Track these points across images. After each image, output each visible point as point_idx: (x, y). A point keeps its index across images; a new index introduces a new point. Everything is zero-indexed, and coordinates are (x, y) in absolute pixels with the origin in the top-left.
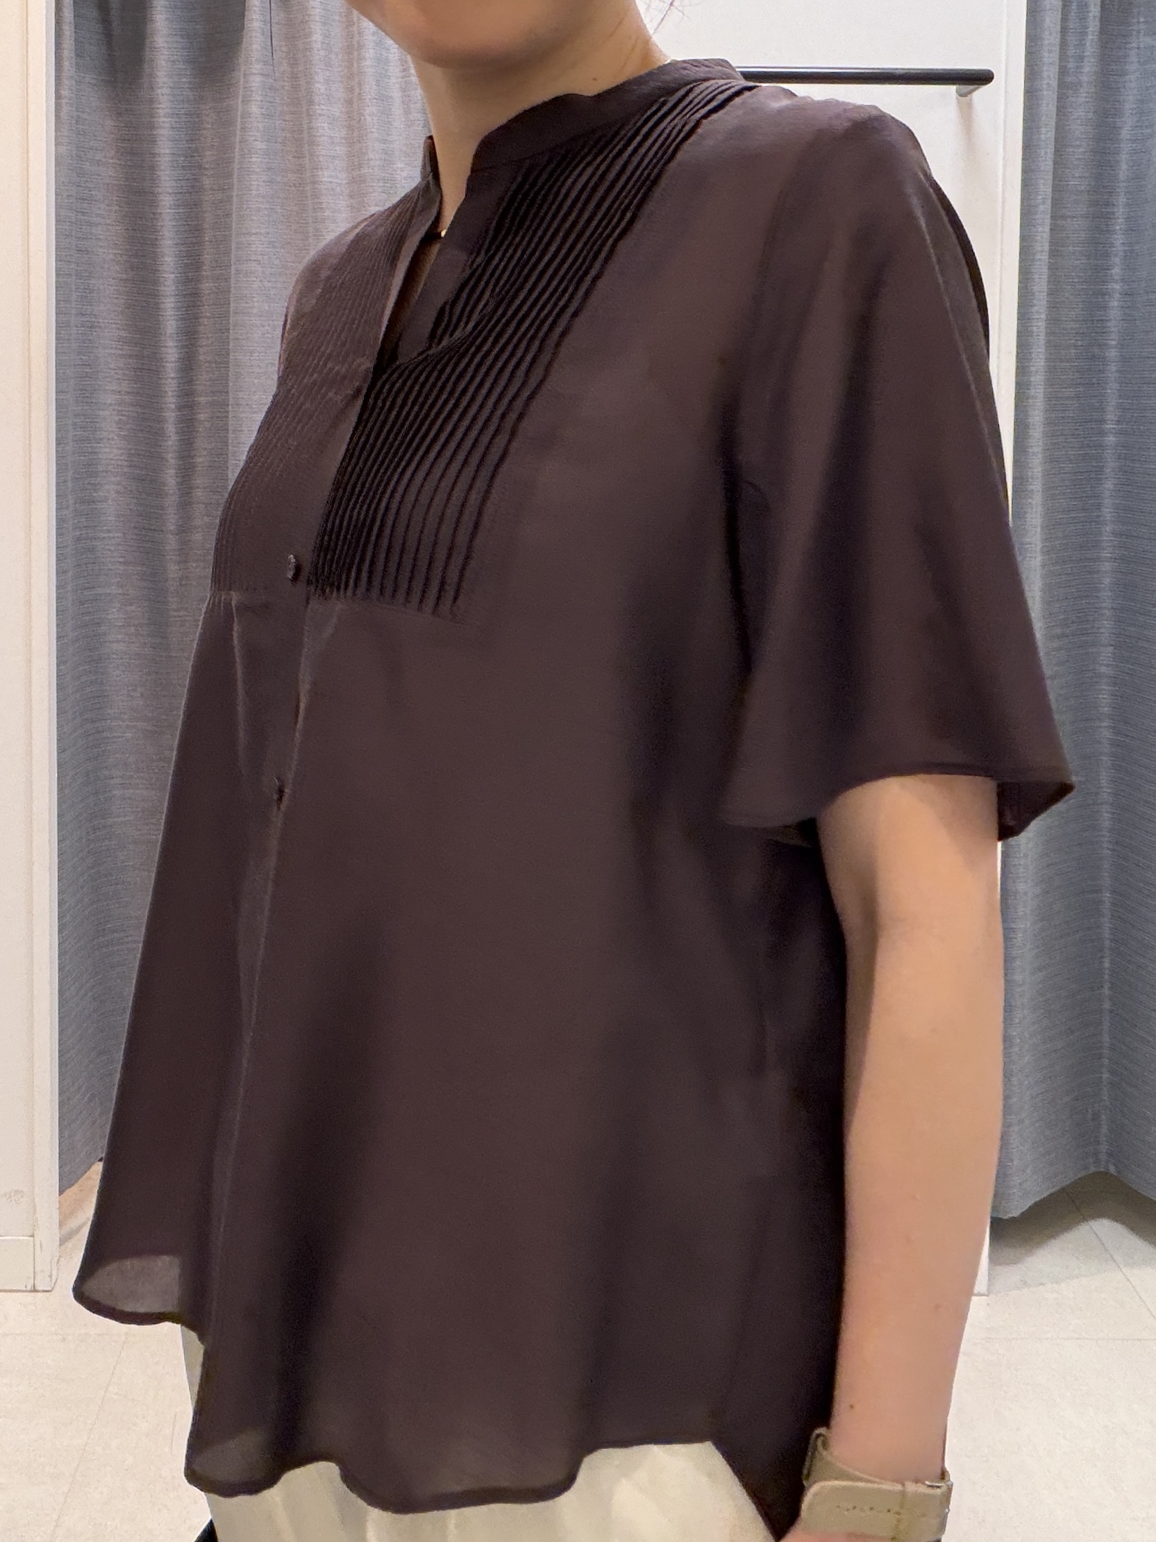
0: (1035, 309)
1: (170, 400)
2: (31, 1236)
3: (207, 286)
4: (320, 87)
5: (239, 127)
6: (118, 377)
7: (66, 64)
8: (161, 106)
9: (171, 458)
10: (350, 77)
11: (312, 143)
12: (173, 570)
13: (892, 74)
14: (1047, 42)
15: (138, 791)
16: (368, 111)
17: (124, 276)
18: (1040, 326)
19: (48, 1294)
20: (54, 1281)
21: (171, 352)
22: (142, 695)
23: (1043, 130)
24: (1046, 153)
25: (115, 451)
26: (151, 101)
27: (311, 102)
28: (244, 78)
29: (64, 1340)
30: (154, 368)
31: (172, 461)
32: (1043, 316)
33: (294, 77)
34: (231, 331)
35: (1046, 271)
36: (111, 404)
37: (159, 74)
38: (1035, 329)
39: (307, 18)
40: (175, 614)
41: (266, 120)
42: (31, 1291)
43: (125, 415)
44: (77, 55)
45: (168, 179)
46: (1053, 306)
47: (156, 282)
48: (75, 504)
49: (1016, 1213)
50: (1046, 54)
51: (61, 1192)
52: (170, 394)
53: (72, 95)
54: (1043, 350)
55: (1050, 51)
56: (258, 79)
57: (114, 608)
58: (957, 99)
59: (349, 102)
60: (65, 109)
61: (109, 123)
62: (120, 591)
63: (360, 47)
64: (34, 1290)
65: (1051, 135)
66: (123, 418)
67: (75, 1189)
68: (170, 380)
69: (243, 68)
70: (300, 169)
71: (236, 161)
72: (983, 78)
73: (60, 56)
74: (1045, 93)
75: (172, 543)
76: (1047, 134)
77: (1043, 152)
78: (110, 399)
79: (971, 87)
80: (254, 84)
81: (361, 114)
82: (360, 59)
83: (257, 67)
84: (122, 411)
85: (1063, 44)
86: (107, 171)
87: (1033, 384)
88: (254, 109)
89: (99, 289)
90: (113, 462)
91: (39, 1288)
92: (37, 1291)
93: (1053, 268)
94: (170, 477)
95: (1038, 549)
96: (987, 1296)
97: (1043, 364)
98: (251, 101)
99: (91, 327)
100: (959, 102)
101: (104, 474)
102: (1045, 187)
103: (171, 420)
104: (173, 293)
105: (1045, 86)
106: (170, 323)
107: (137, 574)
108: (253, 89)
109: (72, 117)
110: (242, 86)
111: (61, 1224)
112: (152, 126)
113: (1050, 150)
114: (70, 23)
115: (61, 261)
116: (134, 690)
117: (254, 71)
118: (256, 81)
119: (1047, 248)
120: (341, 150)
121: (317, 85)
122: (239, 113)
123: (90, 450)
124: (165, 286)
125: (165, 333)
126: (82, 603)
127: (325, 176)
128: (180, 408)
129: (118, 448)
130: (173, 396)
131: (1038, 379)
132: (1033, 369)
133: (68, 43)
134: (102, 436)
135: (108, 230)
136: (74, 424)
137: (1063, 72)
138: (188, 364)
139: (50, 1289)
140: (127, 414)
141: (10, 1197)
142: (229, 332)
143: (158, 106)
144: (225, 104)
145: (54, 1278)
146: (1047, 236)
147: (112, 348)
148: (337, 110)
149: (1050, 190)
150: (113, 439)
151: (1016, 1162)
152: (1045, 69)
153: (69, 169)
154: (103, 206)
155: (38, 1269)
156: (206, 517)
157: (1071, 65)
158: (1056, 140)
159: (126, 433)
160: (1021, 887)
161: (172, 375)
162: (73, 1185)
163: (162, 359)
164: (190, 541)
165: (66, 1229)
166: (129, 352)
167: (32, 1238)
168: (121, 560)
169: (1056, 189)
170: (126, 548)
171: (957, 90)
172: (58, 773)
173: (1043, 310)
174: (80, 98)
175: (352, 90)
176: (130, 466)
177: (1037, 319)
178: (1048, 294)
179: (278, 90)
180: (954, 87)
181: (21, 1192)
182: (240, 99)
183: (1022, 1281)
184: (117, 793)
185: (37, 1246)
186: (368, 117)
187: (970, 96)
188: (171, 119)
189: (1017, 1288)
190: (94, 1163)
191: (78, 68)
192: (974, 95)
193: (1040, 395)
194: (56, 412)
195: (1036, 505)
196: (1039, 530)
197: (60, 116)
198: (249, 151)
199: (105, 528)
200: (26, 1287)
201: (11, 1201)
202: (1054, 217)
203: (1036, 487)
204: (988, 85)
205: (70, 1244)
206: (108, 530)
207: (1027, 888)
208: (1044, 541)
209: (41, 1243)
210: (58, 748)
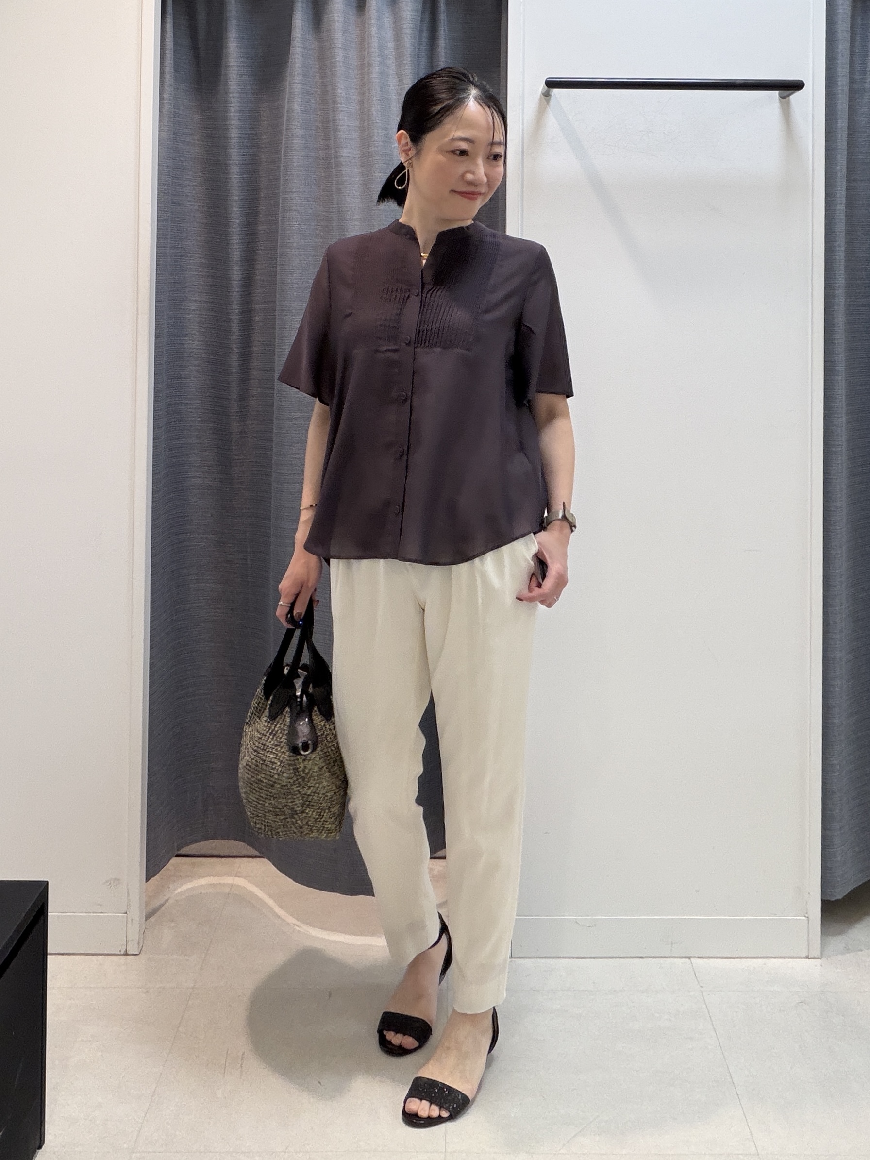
0: (837, 243)
1: (236, 307)
2: (124, 913)
3: (261, 228)
4: (341, 91)
5: (285, 119)
6: (199, 291)
7: (168, 77)
8: (232, 105)
9: (235, 348)
10: (363, 85)
11: (336, 130)
12: (235, 427)
13: (732, 83)
14: (839, 62)
15: (208, 585)
16: (374, 109)
17: (205, 221)
18: (840, 255)
19: (136, 956)
20: (140, 948)
21: (236, 274)
22: (212, 516)
23: (840, 121)
24: (843, 137)
25: (196, 343)
26: (226, 102)
27: (335, 102)
28: (289, 86)
29: (146, 992)
30: (224, 284)
31: (236, 350)
32: (843, 249)
33: (324, 85)
34: (278, 259)
35: (844, 217)
36: (194, 310)
37: (232, 83)
38: (838, 258)
39: (333, 46)
40: (237, 458)
41: (304, 115)
42: (123, 955)
43: (204, 318)
44: (175, 71)
45: (236, 154)
46: (850, 243)
47: (226, 225)
48: (168, 379)
49: (839, 897)
50: (840, 70)
51: (147, 880)
52: (236, 302)
53: (171, 98)
54: (843, 272)
55: (843, 68)
56: (299, 86)
57: (194, 453)
58: (779, 99)
59: (361, 102)
60: (166, 107)
61: (196, 117)
62: (198, 441)
63: (369, 65)
64: (126, 954)
65: (845, 124)
66: (202, 319)
67: (157, 878)
68: (235, 293)
69: (289, 78)
70: (327, 148)
71: (284, 143)
72: (797, 86)
73: (164, 71)
74: (840, 95)
75: (234, 407)
76: (842, 124)
77: (840, 136)
78: (194, 306)
79: (790, 92)
80: (296, 90)
81: (369, 110)
82: (369, 74)
83: (298, 79)
84: (202, 315)
85: (852, 62)
86: (194, 150)
87: (837, 295)
88: (296, 107)
89: (187, 230)
90: (194, 350)
91: (129, 953)
92: (129, 955)
93: (849, 216)
94: (234, 360)
96: (821, 959)
97: (843, 281)
98: (294, 101)
99: (181, 256)
100: (781, 102)
101: (188, 359)
102: (842, 160)
103: (236, 321)
104: (238, 233)
105: (840, 91)
106: (236, 254)
107: (210, 429)
108: (296, 93)
109: (171, 112)
110: (287, 92)
111: (147, 905)
112: (225, 119)
113: (845, 135)
114: (171, 49)
115: (160, 211)
116: (207, 512)
117: (297, 81)
118: (297, 88)
119: (844, 202)
120: (355, 135)
121: (339, 91)
122: (286, 110)
123: (179, 342)
124: (233, 228)
125: (233, 261)
126: (171, 450)
127: (344, 152)
128: (242, 313)
129: (199, 341)
130: (237, 304)
131: (842, 293)
132: (837, 285)
133: (169, 62)
134: (187, 333)
135: (194, 189)
136: (168, 324)
137: (852, 81)
138: (248, 283)
139: (137, 953)
140: (205, 316)
141: (110, 884)
142: (277, 260)
143: (230, 105)
144: (276, 103)
145: (141, 945)
146: (844, 193)
147: (196, 271)
148: (354, 107)
149: (846, 162)
150: (195, 334)
151: (839, 859)
152: (840, 80)
153: (167, 148)
154: (191, 173)
155: (130, 938)
156: (259, 389)
157: (857, 77)
158: (849, 128)
159: (204, 330)
160: (838, 654)
161: (237, 290)
162: (156, 875)
163: (229, 278)
164: (247, 406)
165: (151, 907)
166: (207, 274)
167: (125, 915)
168: (199, 419)
169: (849, 161)
170: (203, 411)
171: (779, 94)
172: (152, 571)
173: (843, 244)
174: (177, 100)
175: (363, 94)
176: (206, 353)
177: (839, 250)
178: (846, 233)
179: (313, 94)
180: (777, 92)
181: (118, 880)
182: (287, 101)
183: (845, 948)
184: (192, 586)
185: (129, 920)
186: (374, 113)
187: (788, 98)
188: (239, 114)
189: (842, 953)
190: (171, 859)
191: (176, 79)
192: (791, 97)
193: (842, 304)
194: (156, 316)
195: (841, 380)
196: (844, 397)
197: (162, 112)
198: (292, 136)
199: (188, 396)
200: (120, 951)
201: (111, 886)
202: (848, 181)
203: (841, 366)
204: (801, 91)
205: (153, 919)
206: (190, 398)
207: (841, 654)
208: (847, 405)
209: (132, 920)
210: (152, 553)
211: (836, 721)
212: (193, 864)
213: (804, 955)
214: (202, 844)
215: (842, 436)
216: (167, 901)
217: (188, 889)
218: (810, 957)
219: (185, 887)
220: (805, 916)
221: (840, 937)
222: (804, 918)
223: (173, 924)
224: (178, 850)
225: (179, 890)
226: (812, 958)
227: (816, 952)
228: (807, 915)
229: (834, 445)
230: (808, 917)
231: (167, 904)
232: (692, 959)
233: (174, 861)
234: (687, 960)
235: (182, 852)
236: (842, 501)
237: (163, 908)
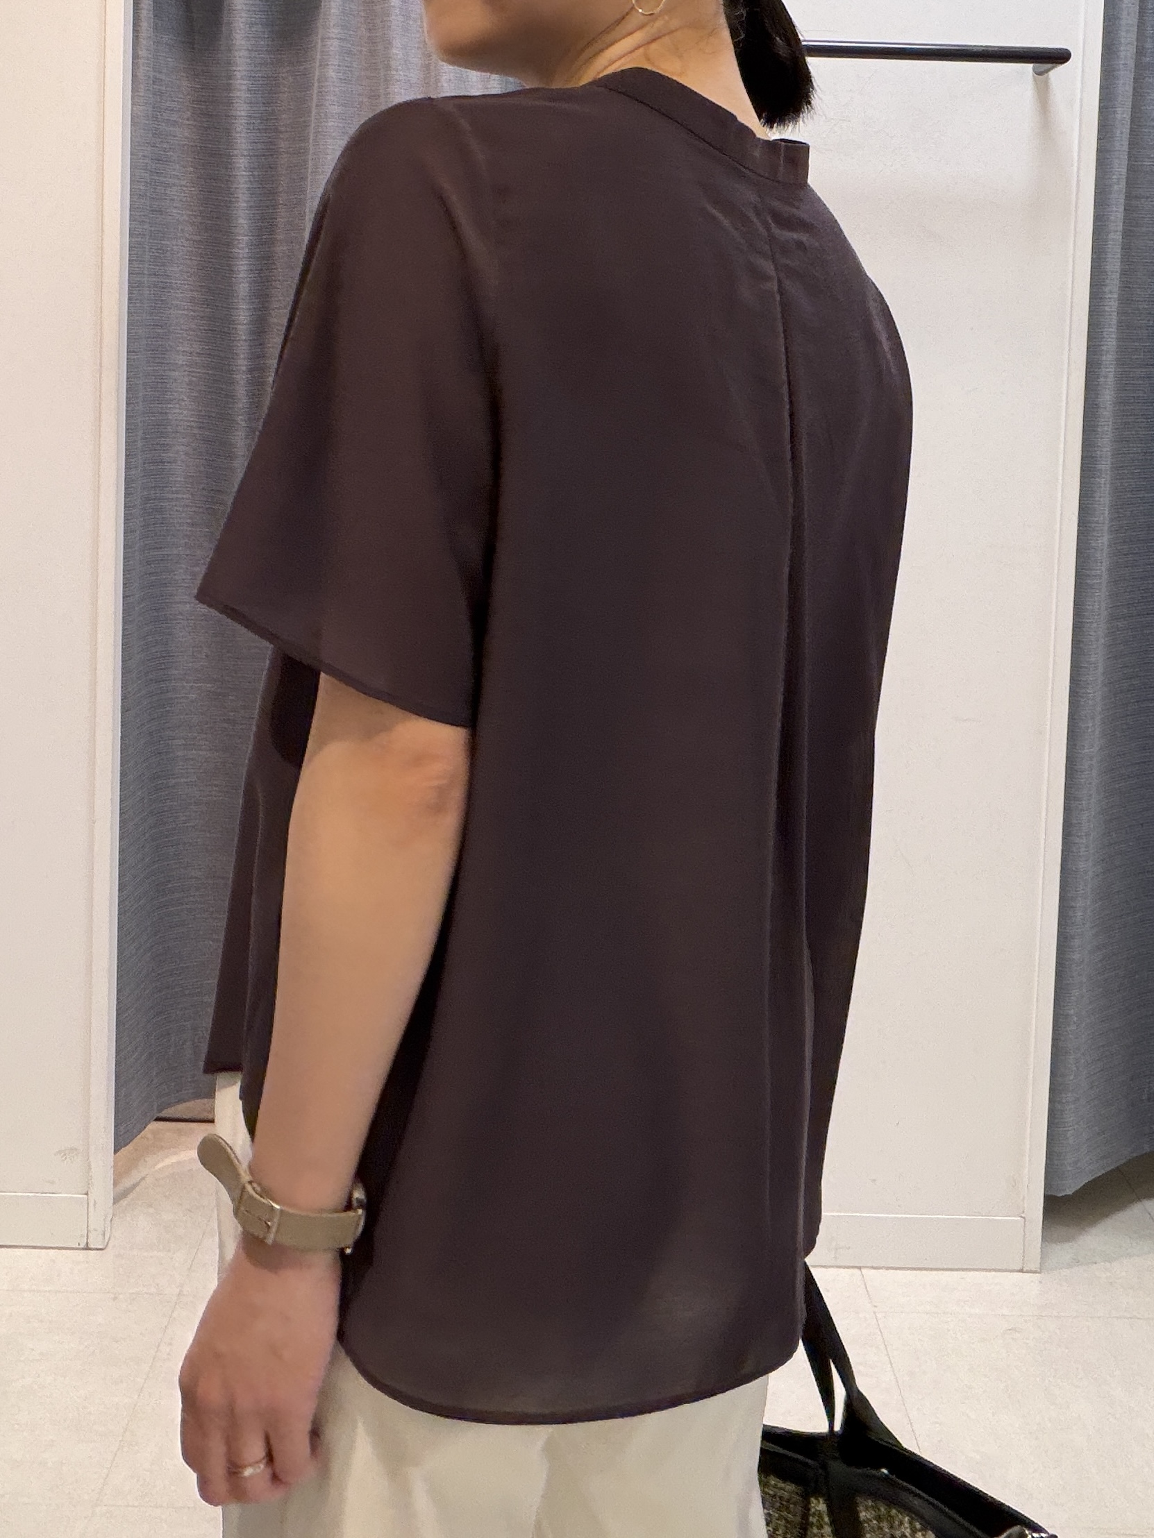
0: (1107, 289)
1: (242, 362)
2: (86, 1194)
3: (280, 249)
4: (396, 51)
5: (316, 91)
6: (190, 338)
7: (144, 25)
8: (238, 68)
9: (241, 421)
13: (969, 51)
14: (1123, 22)
15: (201, 753)
16: (444, 78)
17: (198, 238)
18: (1112, 305)
19: (101, 1252)
20: (106, 1241)
21: (243, 314)
22: (207, 656)
23: (1119, 110)
24: (1122, 133)
25: (186, 412)
26: (229, 63)
27: (388, 67)
28: (322, 41)
29: (115, 1299)
30: (226, 330)
31: (243, 423)
32: (1116, 296)
33: (372, 41)
35: (1120, 251)
36: (182, 366)
37: (238, 36)
38: (1107, 308)
41: (343, 85)
42: (83, 1249)
43: (196, 377)
44: (155, 16)
45: (244, 141)
46: (1126, 286)
47: (229, 244)
48: (144, 463)
49: (1069, 1192)
50: (1123, 34)
51: (116, 1151)
52: (242, 356)
53: (150, 56)
54: (1115, 330)
55: (1127, 31)
56: (336, 43)
57: (181, 568)
58: (1034, 76)
59: (426, 68)
60: (142, 70)
61: (186, 84)
62: (188, 552)
64: (87, 1248)
65: (1127, 116)
66: (194, 379)
67: (130, 1147)
68: (242, 342)
69: (321, 31)
71: (313, 125)
72: (1060, 57)
74: (1122, 72)
76: (1123, 114)
77: (1119, 132)
78: (181, 359)
79: (1049, 66)
80: (331, 48)
81: (437, 81)
83: (334, 32)
84: (193, 372)
85: (1141, 25)
86: (183, 132)
87: (1104, 363)
88: (331, 73)
89: (172, 250)
90: (182, 423)
91: (91, 1246)
92: (90, 1249)
93: (1126, 248)
95: (1106, 528)
96: (1039, 1273)
97: (1114, 343)
98: (328, 65)
99: (164, 288)
100: (1035, 80)
101: (174, 435)
102: (1120, 168)
103: (242, 382)
104: (246, 256)
105: (1121, 66)
106: (243, 286)
107: (206, 536)
108: (331, 53)
109: (149, 77)
110: (319, 50)
111: (115, 1184)
112: (229, 88)
113: (1126, 130)
116: (200, 652)
117: (332, 35)
118: (334, 46)
119: (1120, 228)
121: (395, 51)
122: (316, 78)
123: (160, 410)
124: (238, 248)
125: (238, 296)
126: (149, 563)
128: (250, 371)
129: (188, 409)
130: (244, 359)
131: (1109, 358)
132: (1104, 348)
133: (147, 4)
134: (172, 397)
135: (183, 191)
136: (145, 384)
137: (1140, 52)
139: (102, 1247)
140: (198, 375)
141: (65, 1155)
143: (234, 68)
144: (302, 68)
145: (107, 1238)
146: (1120, 215)
147: (184, 310)
149: (1126, 170)
150: (183, 400)
151: (1071, 1141)
152: (1122, 48)
153: (144, 130)
154: (178, 167)
155: (91, 1228)
158: (1132, 121)
159: (197, 395)
160: (1082, 865)
161: (244, 338)
162: (128, 1144)
163: (234, 321)
165: (121, 1188)
166: (202, 314)
167: (85, 1196)
168: (189, 521)
169: (1131, 169)
170: (194, 509)
171: (1034, 69)
172: (121, 732)
173: (1116, 289)
174: (158, 59)
175: (429, 56)
176: (200, 428)
177: (1110, 298)
178: (1121, 274)
179: (355, 55)
180: (1031, 66)
181: (76, 1149)
182: (318, 64)
183: (1074, 1259)
184: (180, 753)
185: (91, 1204)
186: (445, 85)
187: (1046, 75)
188: (248, 82)
189: (1069, 1266)
190: (149, 1122)
191: (156, 28)
192: (1052, 73)
193: (1111, 375)
194: (127, 372)
195: (1104, 483)
196: (1107, 509)
197: (137, 76)
198: (326, 115)
199: (174, 489)
200: (79, 1244)
201: (66, 1158)
202: (1128, 197)
203: (1105, 465)
204: (1066, 64)
205: (124, 1202)
206: (176, 491)
207: (1087, 867)
208: (1112, 520)
209: (95, 1202)
210: (123, 707)
211: (1076, 956)
212: (179, 1132)
213: (1019, 1267)
214: (190, 1104)
215: (1101, 563)
216: (143, 1179)
217: (172, 1165)
218: (1025, 1269)
219: (168, 1161)
220: (1021, 1217)
221: (1066, 1246)
222: (1019, 1218)
223: (151, 1210)
224: (160, 1111)
225: (160, 1166)
226: (1027, 1272)
227: (1034, 1265)
228: (1023, 1215)
229: (1089, 576)
230: (1024, 1218)
231: (143, 1183)
232: (862, 1270)
233: (154, 1126)
234: (856, 1271)
235: (164, 1114)
236: (1097, 655)
237: (138, 1189)
